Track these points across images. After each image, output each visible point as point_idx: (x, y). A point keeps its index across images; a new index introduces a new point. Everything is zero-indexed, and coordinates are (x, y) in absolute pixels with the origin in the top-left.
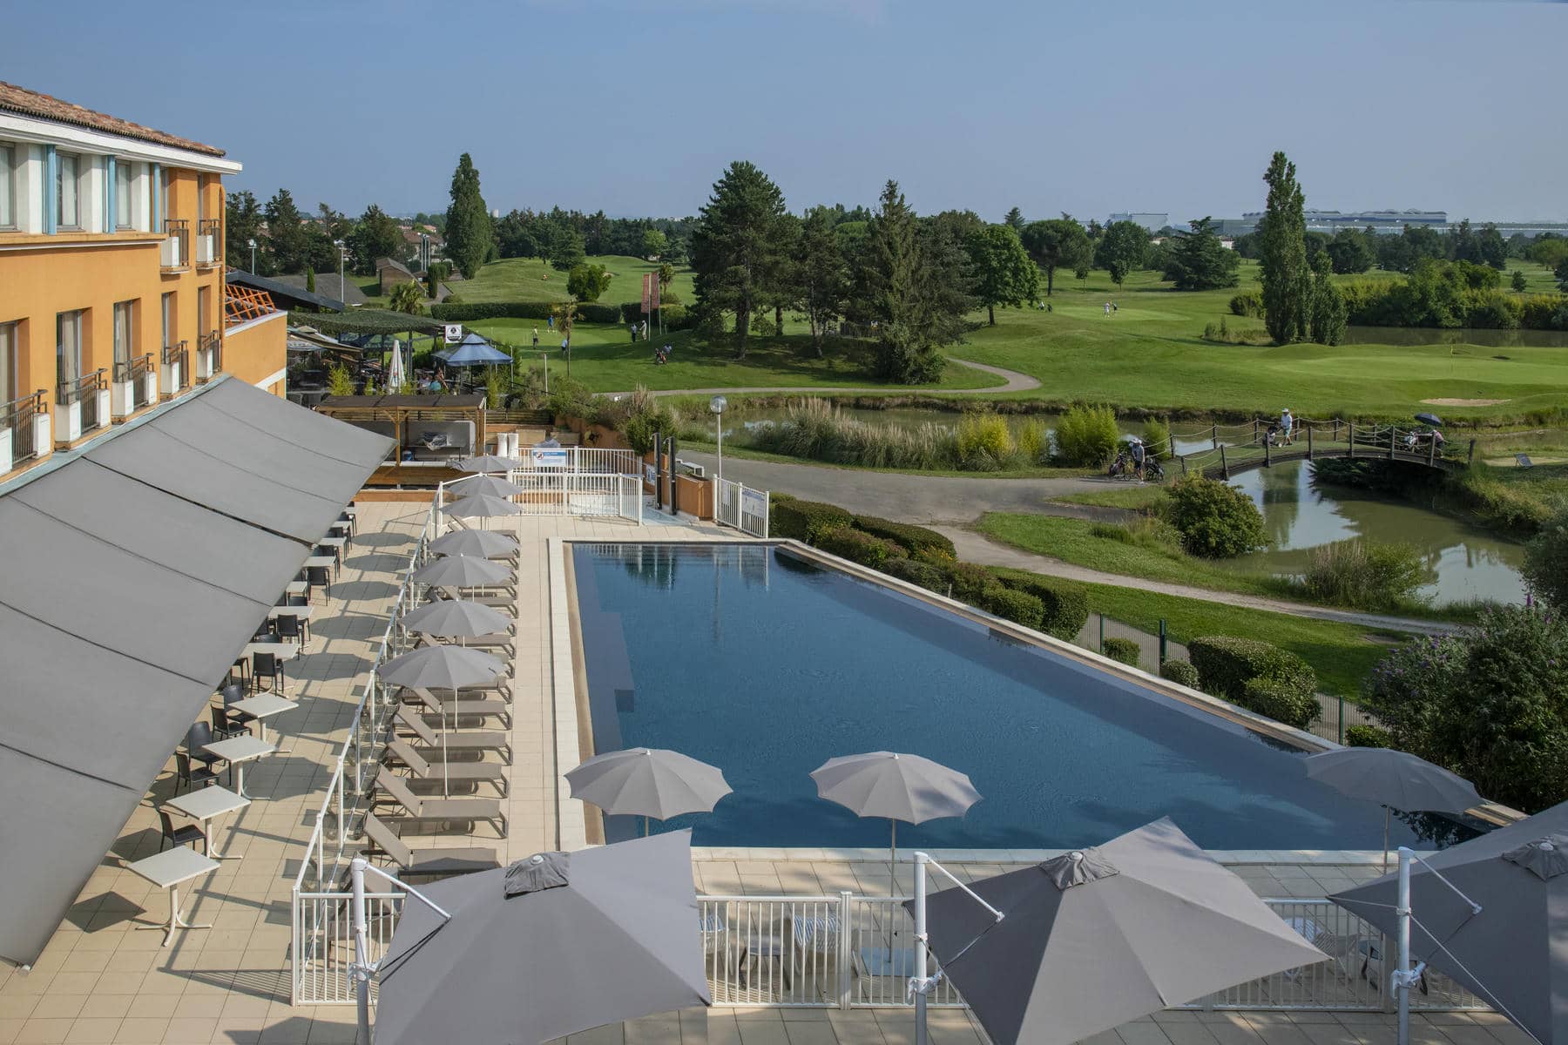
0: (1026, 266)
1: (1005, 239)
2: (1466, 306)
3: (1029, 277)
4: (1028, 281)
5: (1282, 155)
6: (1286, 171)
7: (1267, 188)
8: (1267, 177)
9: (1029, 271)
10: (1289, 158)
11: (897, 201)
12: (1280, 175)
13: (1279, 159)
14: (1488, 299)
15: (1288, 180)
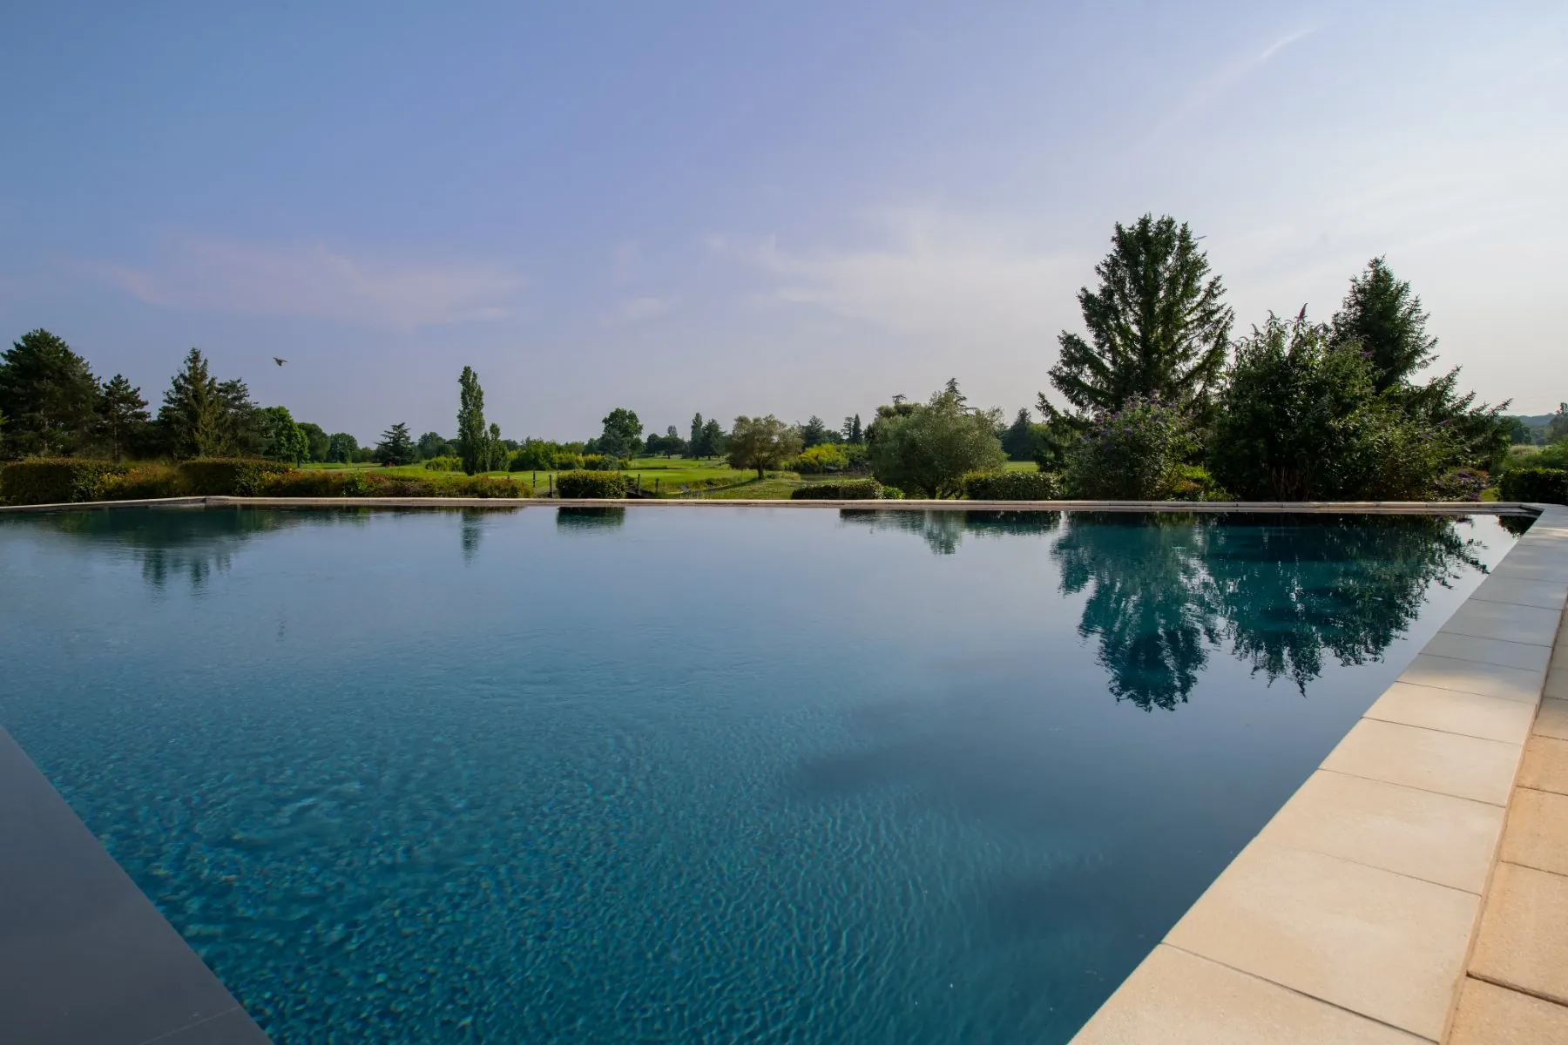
0: (298, 433)
1: (280, 415)
2: (557, 461)
3: (300, 440)
4: (299, 443)
5: (469, 368)
6: (472, 377)
7: (460, 387)
8: (461, 381)
9: (299, 436)
10: (473, 370)
11: (201, 364)
12: (469, 379)
13: (467, 370)
14: (567, 458)
15: (473, 382)
